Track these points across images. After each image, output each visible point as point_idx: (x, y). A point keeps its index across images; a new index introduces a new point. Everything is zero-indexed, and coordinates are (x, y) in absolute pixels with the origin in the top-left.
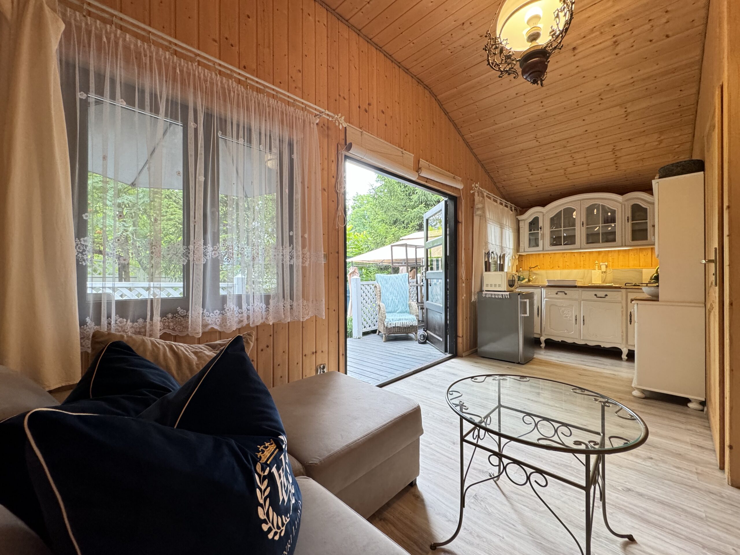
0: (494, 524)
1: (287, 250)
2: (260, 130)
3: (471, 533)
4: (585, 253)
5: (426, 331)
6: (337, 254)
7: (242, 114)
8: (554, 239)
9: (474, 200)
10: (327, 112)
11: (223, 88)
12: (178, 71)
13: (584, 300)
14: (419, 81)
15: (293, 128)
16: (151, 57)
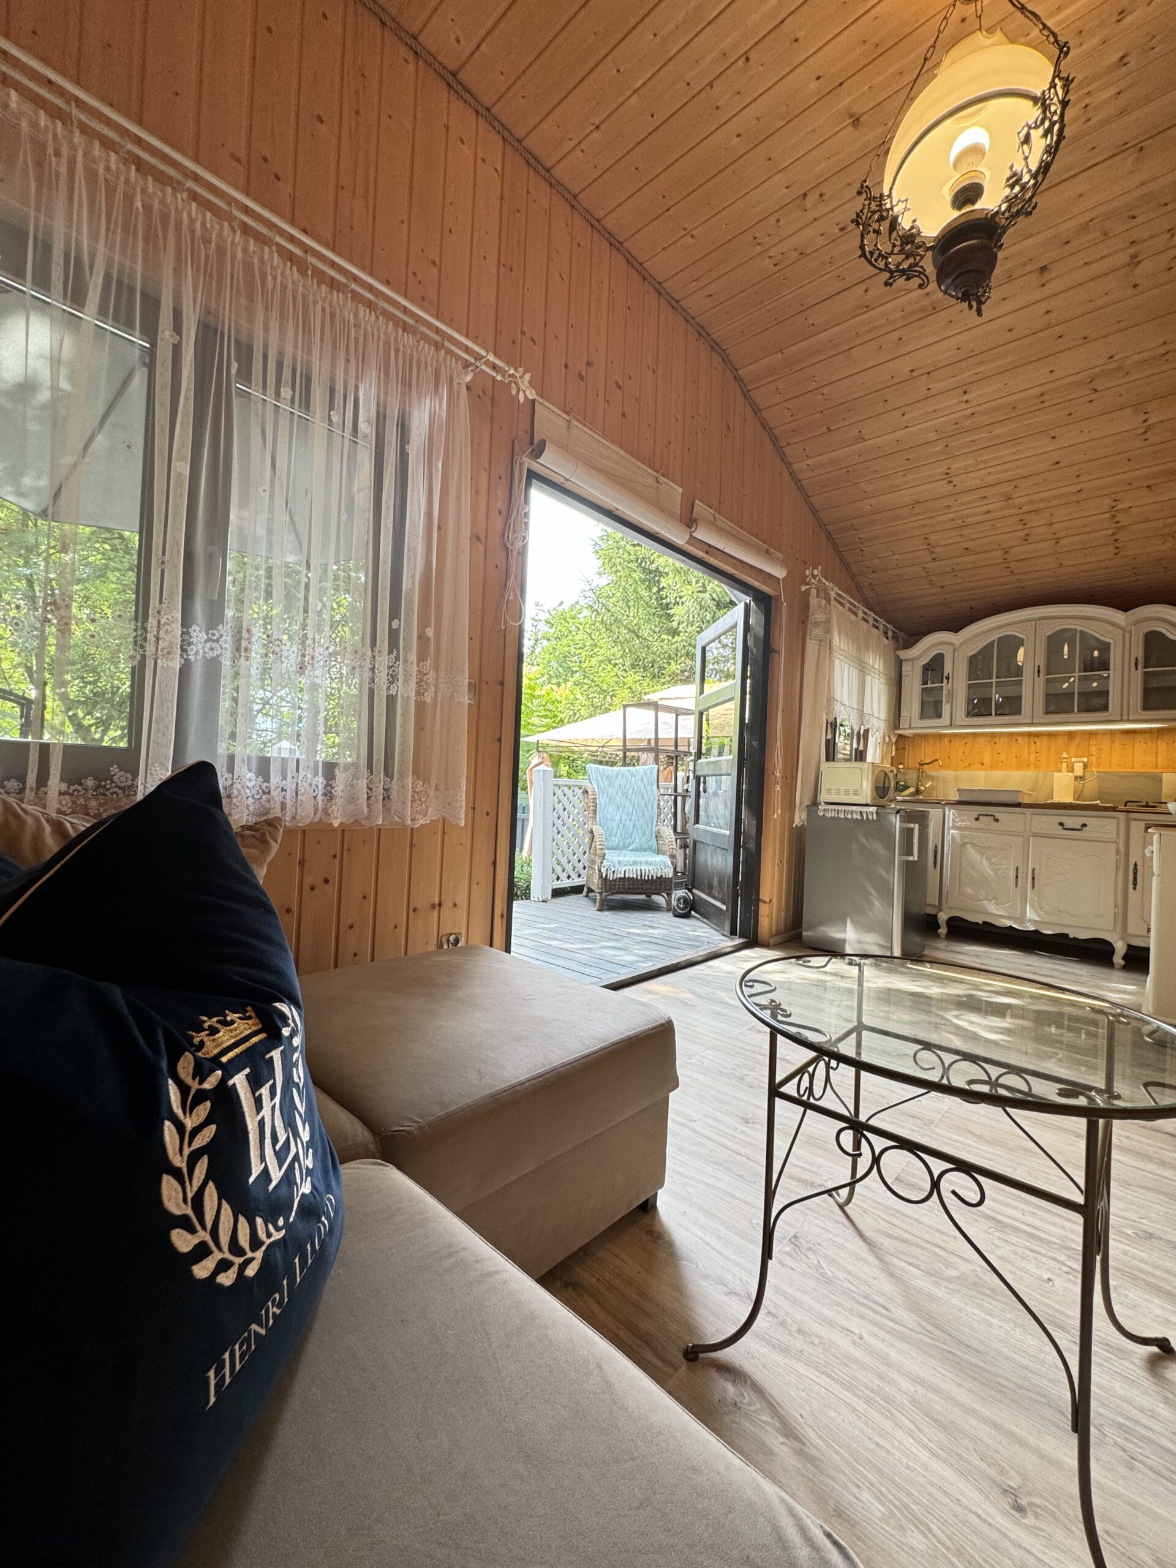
0: (839, 1305)
1: (383, 661)
2: (332, 381)
3: (783, 1324)
4: (1037, 735)
5: (690, 890)
6: (499, 688)
7: (290, 334)
8: (975, 706)
9: (807, 607)
10: (491, 358)
11: (248, 267)
12: (138, 204)
13: (1035, 835)
14: (700, 330)
15: (410, 387)
16: (72, 163)
